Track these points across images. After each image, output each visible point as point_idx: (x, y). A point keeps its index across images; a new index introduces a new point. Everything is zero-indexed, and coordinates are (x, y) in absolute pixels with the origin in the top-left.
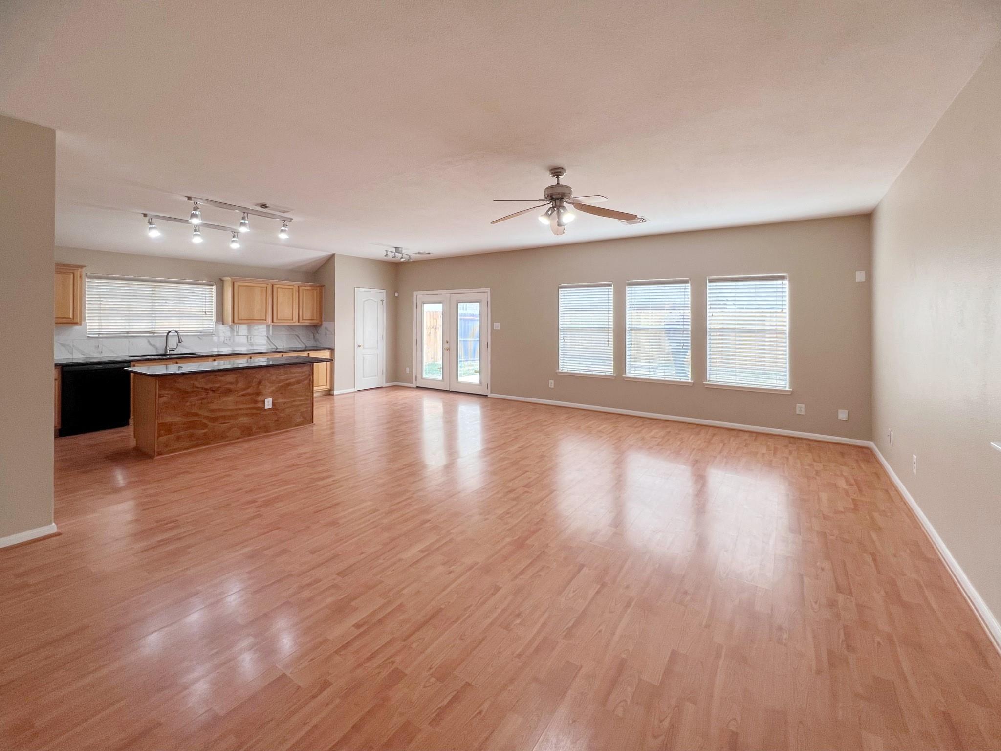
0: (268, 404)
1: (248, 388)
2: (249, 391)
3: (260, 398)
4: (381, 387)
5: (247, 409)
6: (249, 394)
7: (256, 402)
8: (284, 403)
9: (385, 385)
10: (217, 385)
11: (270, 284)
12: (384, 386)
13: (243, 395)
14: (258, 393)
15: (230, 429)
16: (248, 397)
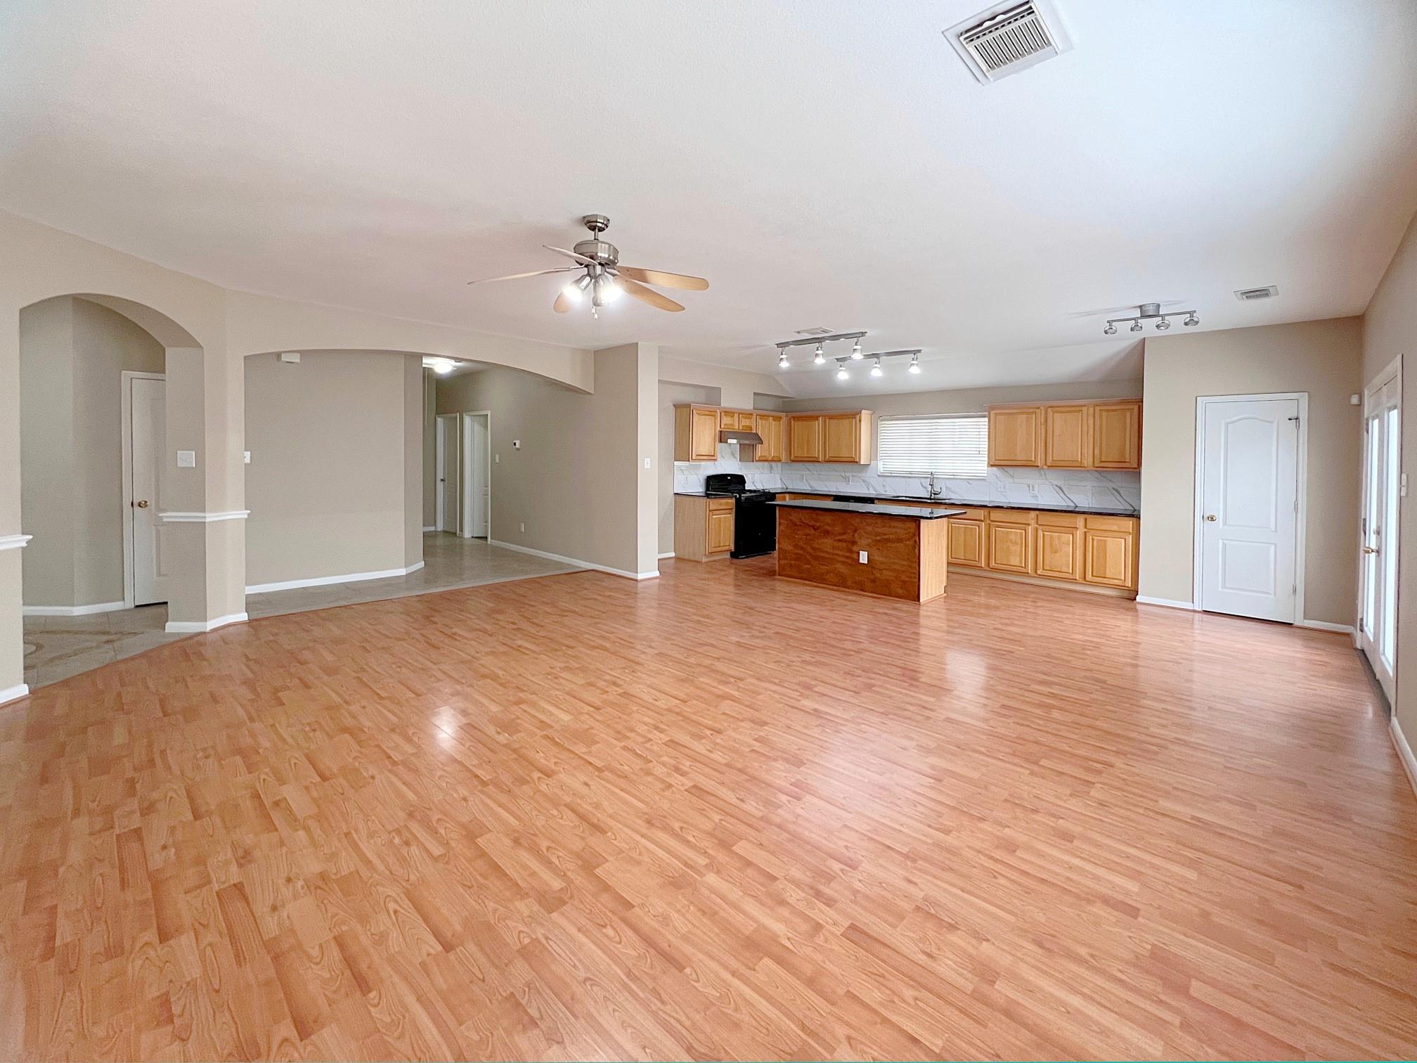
0: (864, 557)
1: (844, 534)
2: (845, 537)
3: (855, 548)
4: (1290, 625)
5: (843, 556)
6: (845, 541)
7: (851, 551)
8: (882, 563)
9: (1299, 621)
10: (818, 524)
11: (1042, 408)
12: (1297, 623)
13: (839, 540)
14: (854, 543)
15: (827, 573)
16: (844, 544)
